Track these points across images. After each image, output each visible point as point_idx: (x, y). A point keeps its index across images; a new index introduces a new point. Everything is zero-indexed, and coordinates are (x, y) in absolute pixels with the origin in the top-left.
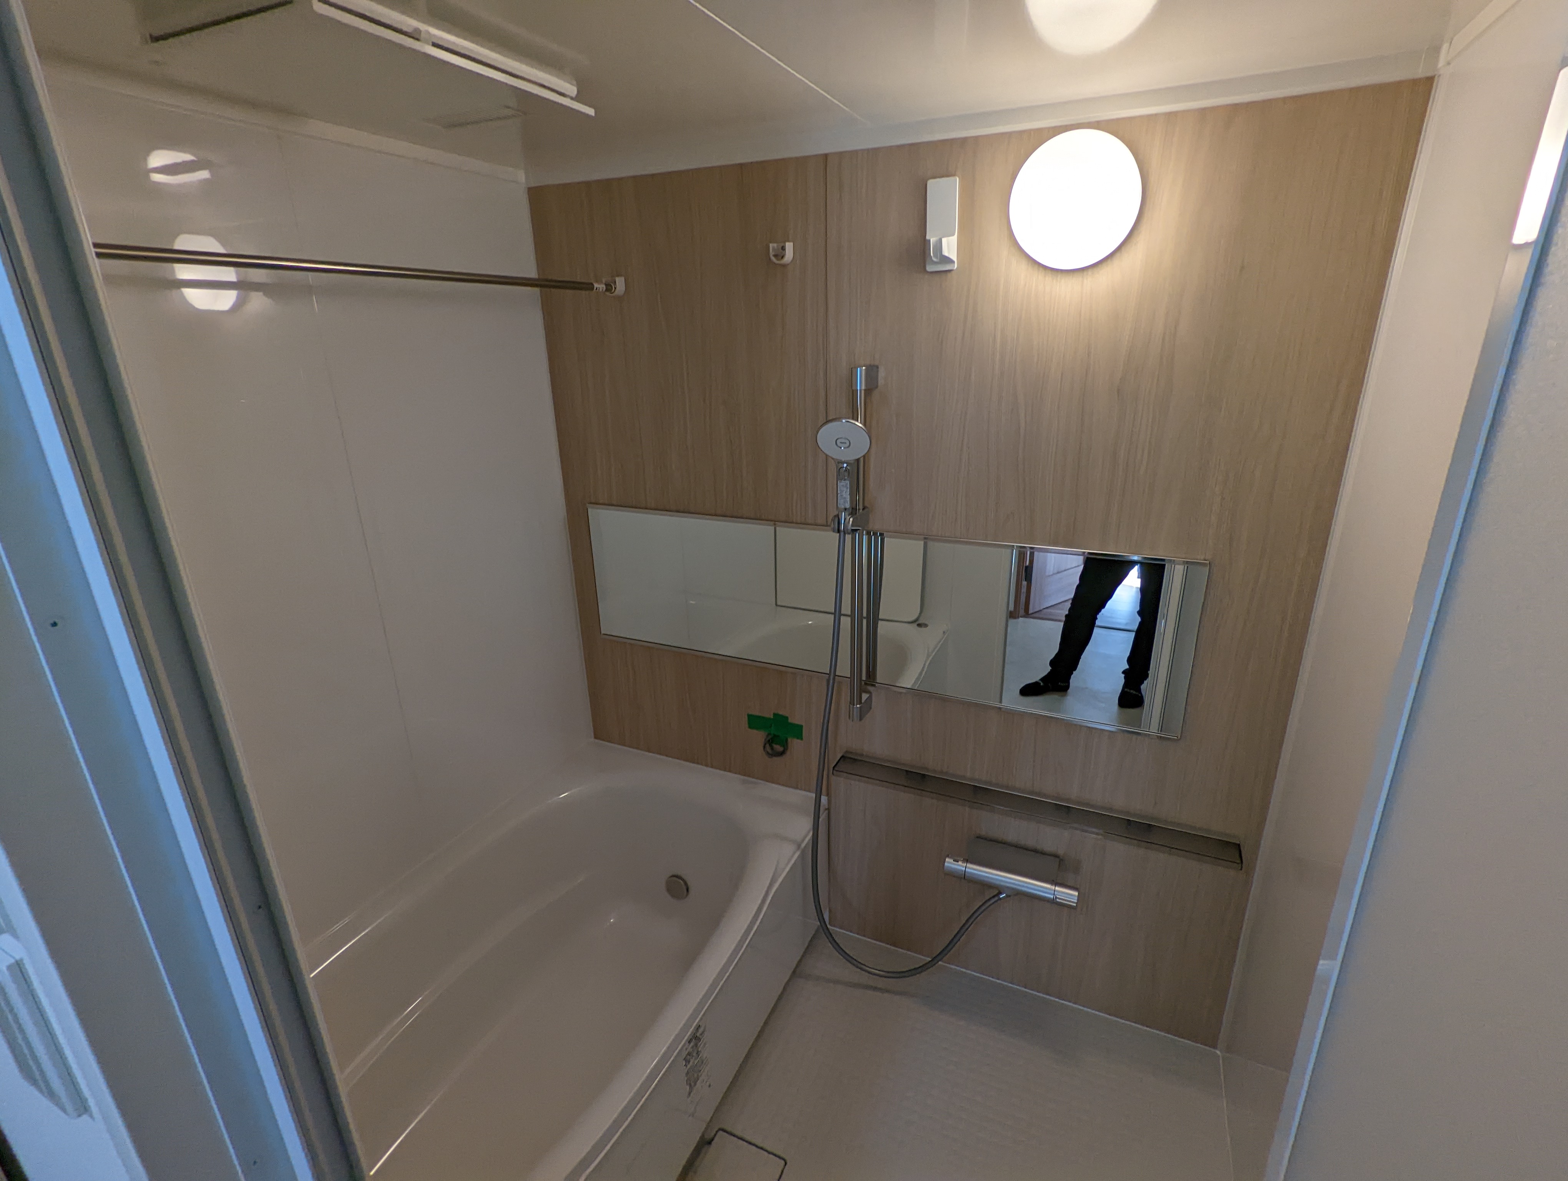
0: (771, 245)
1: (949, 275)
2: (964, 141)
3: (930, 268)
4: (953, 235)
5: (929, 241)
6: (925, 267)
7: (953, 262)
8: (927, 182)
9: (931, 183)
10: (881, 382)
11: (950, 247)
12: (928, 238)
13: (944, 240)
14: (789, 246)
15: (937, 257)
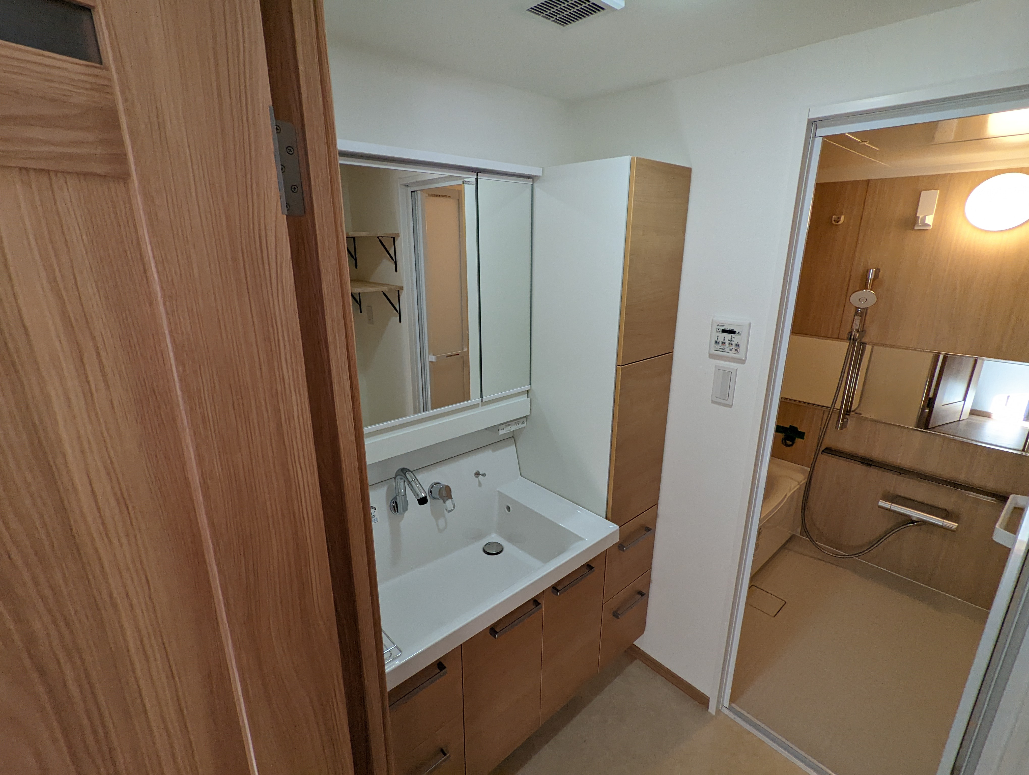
0: (834, 216)
1: (926, 231)
2: (946, 175)
3: (916, 228)
4: (932, 214)
5: (919, 217)
6: (914, 227)
7: (930, 226)
8: (921, 192)
9: (923, 193)
10: (880, 276)
11: (929, 220)
12: (918, 215)
13: (927, 217)
14: (843, 217)
15: (921, 223)
